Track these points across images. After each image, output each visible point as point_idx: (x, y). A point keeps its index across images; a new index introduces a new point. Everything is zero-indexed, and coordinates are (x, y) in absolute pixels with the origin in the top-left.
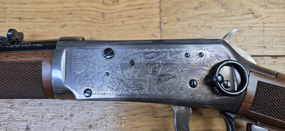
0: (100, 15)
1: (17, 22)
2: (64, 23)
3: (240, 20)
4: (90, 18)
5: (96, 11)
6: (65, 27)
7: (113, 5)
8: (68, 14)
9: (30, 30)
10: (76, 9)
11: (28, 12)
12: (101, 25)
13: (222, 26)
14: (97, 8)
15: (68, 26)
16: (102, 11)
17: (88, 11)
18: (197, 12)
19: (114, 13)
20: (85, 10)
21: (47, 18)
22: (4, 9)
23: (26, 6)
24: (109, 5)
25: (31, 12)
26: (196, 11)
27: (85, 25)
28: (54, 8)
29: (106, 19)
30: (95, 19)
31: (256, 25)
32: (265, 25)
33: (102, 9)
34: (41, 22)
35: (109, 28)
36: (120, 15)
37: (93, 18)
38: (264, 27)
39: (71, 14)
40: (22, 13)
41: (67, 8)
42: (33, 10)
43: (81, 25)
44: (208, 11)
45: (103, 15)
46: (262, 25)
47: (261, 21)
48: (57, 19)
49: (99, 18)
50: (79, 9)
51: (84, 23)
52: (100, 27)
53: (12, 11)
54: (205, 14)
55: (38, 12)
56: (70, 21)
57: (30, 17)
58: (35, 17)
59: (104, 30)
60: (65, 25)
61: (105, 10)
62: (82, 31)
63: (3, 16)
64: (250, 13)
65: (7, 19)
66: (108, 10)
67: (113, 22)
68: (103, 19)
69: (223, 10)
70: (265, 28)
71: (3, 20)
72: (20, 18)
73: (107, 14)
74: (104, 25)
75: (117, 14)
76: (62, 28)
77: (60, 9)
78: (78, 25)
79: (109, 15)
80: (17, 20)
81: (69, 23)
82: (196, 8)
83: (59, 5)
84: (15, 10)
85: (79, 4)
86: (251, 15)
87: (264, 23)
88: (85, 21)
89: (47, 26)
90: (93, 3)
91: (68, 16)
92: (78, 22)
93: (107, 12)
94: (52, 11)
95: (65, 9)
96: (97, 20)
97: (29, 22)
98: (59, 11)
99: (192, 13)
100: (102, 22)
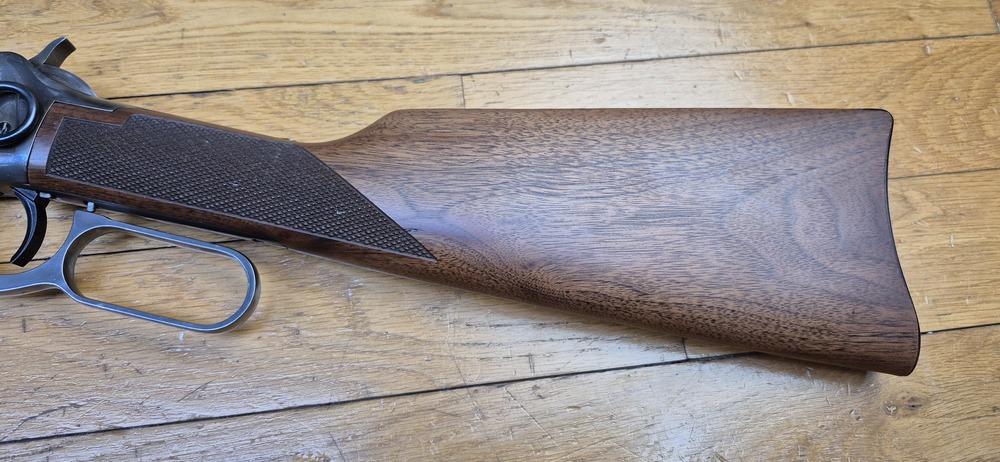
3: (128, 29)
13: (89, 44)
18: (40, 20)
26: (37, 18)
31: (166, 36)
32: (186, 34)
38: (182, 38)
44: (62, 17)
46: (179, 34)
47: (180, 27)
54: (57, 23)
64: (154, 15)
69: (96, 13)
70: (185, 41)
82: (37, 13)
86: (157, 18)
87: (184, 30)
99: (26, 23)
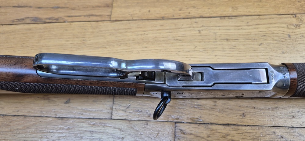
0: (287, 36)
1: (225, 42)
2: (260, 42)
4: (279, 38)
5: (283, 34)
6: (262, 45)
7: (296, 29)
8: (263, 36)
9: (236, 47)
10: (268, 32)
11: (232, 35)
12: (289, 43)
14: (283, 31)
15: (263, 44)
16: (288, 34)
17: (277, 33)
19: (298, 34)
20: (275, 33)
21: (247, 39)
22: (215, 34)
23: (230, 31)
24: (293, 29)
25: (234, 35)
27: (277, 43)
28: (251, 32)
29: (292, 39)
30: (283, 39)
33: (288, 32)
34: (243, 42)
35: (295, 45)
36: (303, 36)
37: (282, 39)
39: (265, 36)
40: (228, 36)
41: (261, 32)
42: (236, 34)
43: (273, 44)
45: (289, 36)
48: (254, 39)
49: (286, 38)
50: (270, 32)
51: (275, 42)
52: (288, 45)
53: (221, 35)
55: (240, 35)
56: (265, 41)
57: (234, 38)
58: (238, 39)
59: (292, 46)
60: (261, 44)
61: (290, 32)
62: (275, 47)
63: (215, 38)
65: (217, 40)
66: (292, 32)
67: (298, 41)
68: (290, 39)
71: (215, 41)
72: (227, 40)
73: (292, 35)
74: (291, 43)
75: (300, 35)
76: (259, 46)
77: (256, 33)
78: (271, 43)
79: (294, 36)
80: (225, 41)
81: (264, 42)
83: (254, 30)
84: (223, 34)
85: (270, 29)
88: (276, 41)
89: (248, 44)
90: (279, 28)
91: (262, 37)
92: (271, 42)
93: (292, 34)
94: (250, 34)
95: (259, 33)
96: (285, 40)
97: (234, 42)
98: (256, 34)
100: (289, 41)
